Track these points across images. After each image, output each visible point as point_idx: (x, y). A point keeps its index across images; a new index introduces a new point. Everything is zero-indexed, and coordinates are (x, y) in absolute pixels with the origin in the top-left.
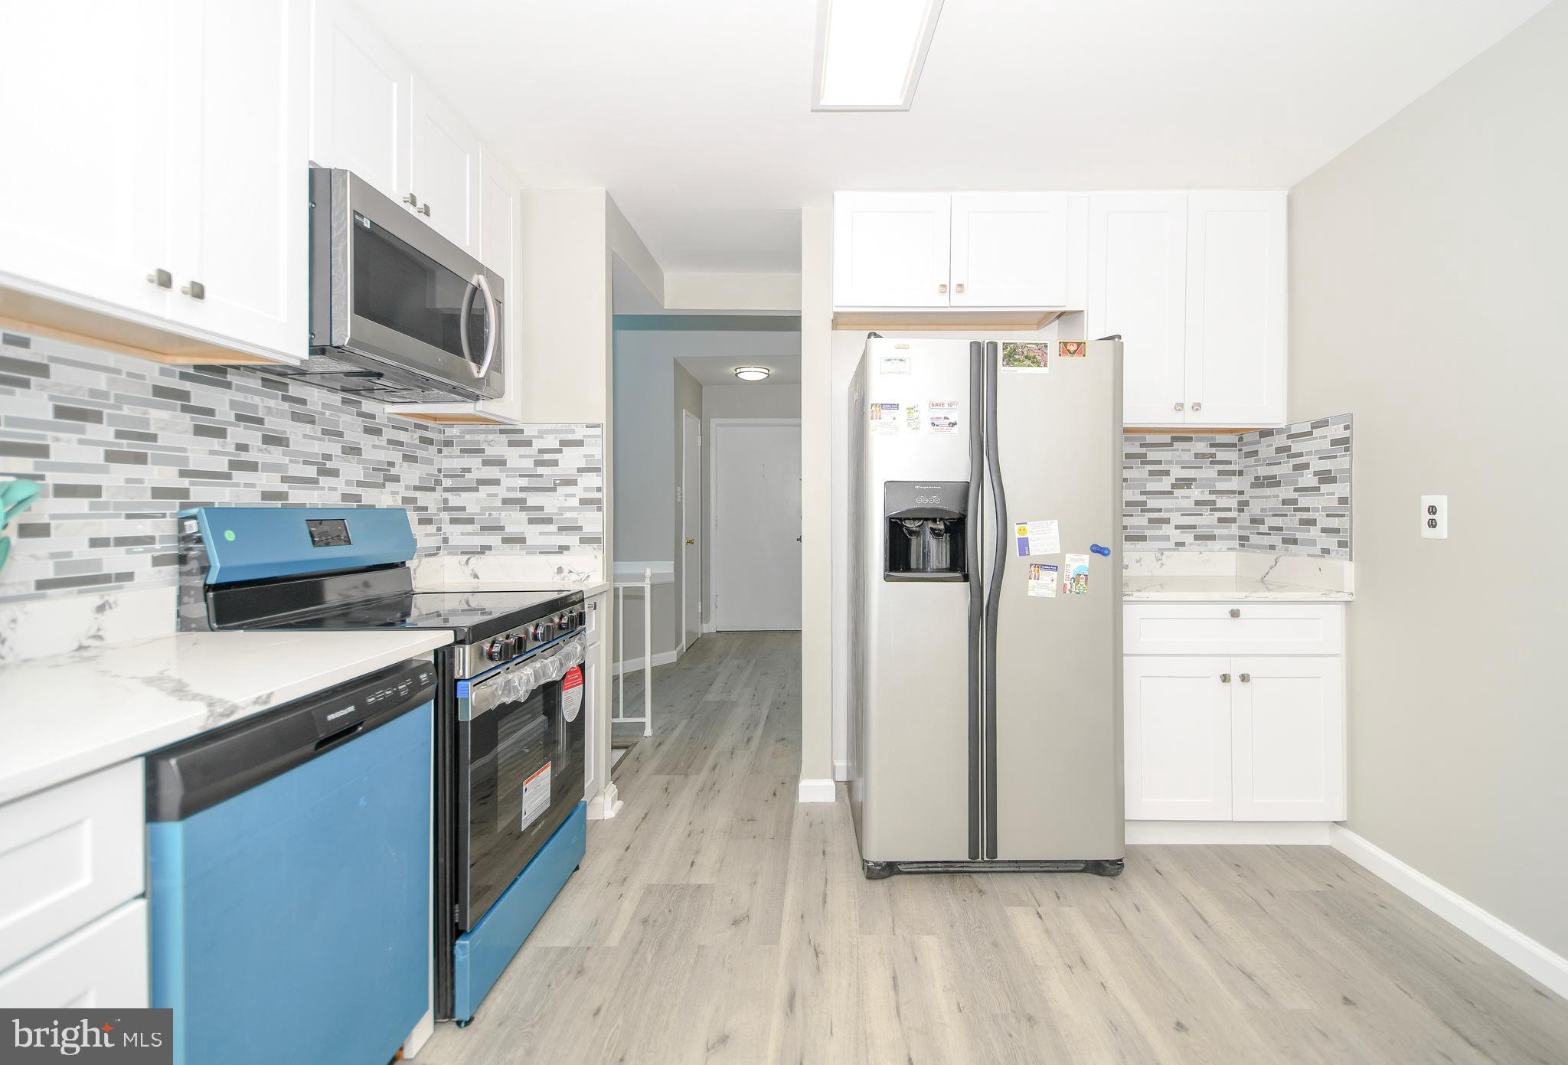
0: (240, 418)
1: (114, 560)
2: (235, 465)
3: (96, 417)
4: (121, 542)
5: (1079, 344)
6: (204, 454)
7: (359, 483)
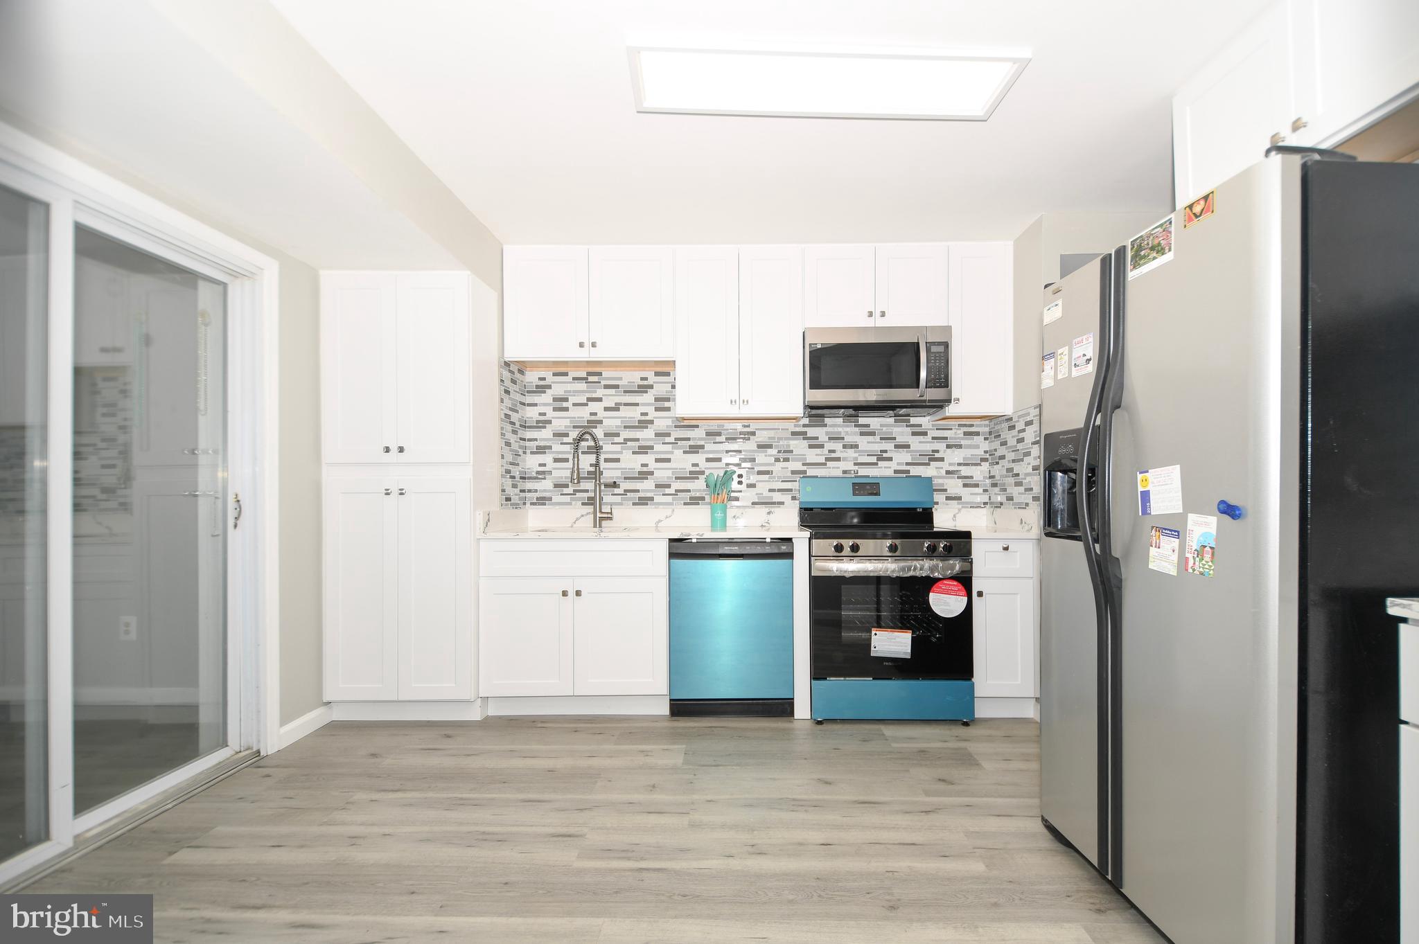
0: (830, 439)
1: (777, 497)
2: (827, 459)
3: (770, 446)
4: (779, 490)
6: (814, 456)
7: (907, 464)
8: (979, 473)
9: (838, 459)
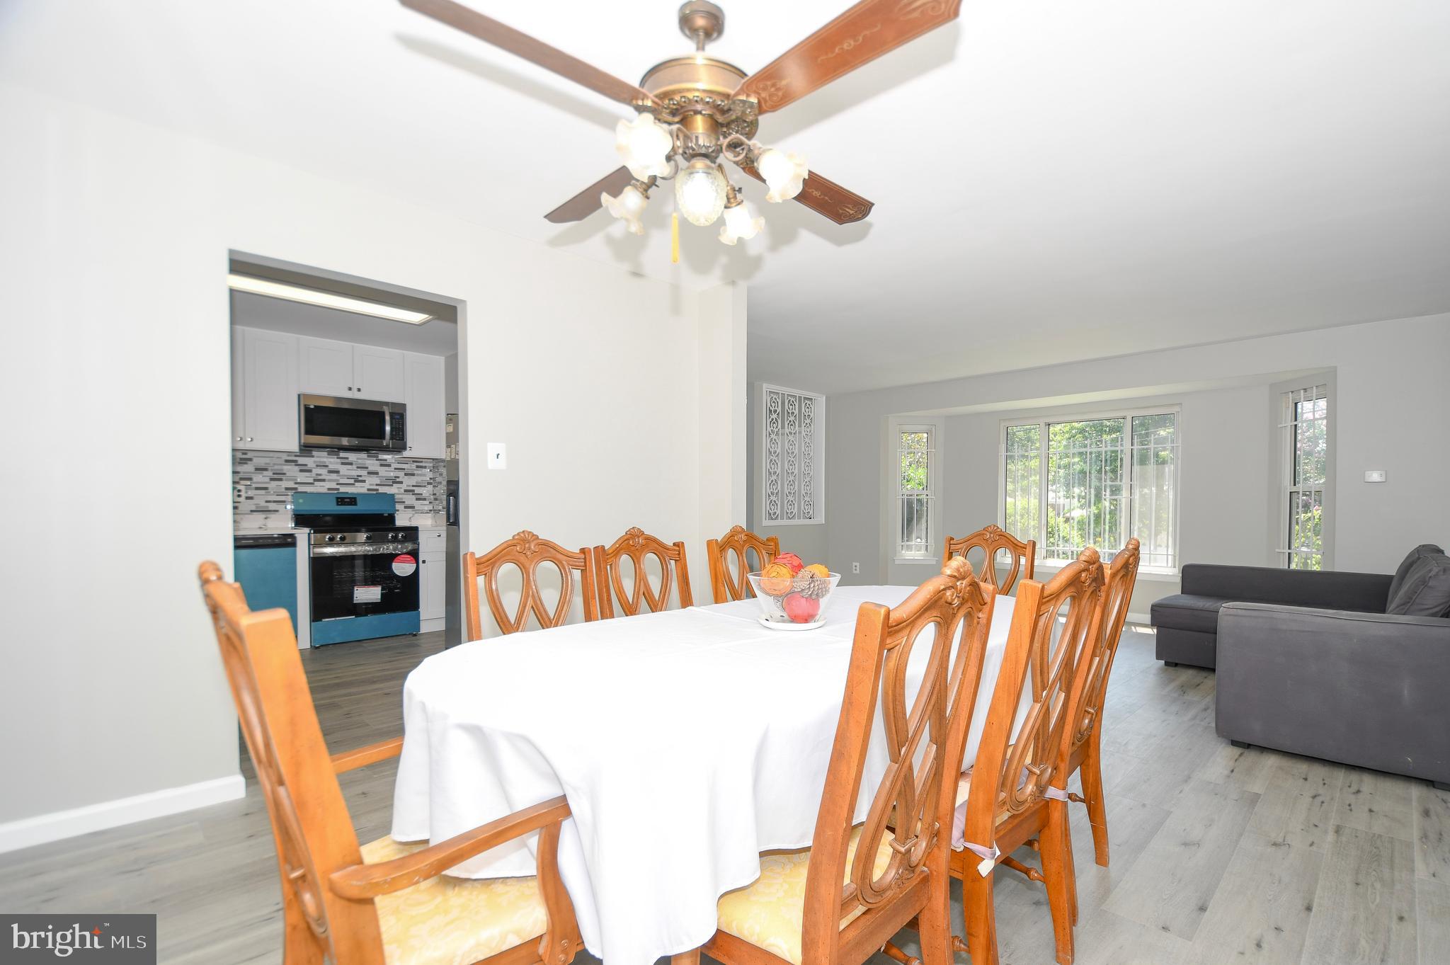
0: (317, 466)
1: (272, 506)
2: (315, 480)
3: (266, 470)
4: (275, 502)
6: (302, 477)
7: (377, 485)
8: (426, 491)
9: (324, 480)
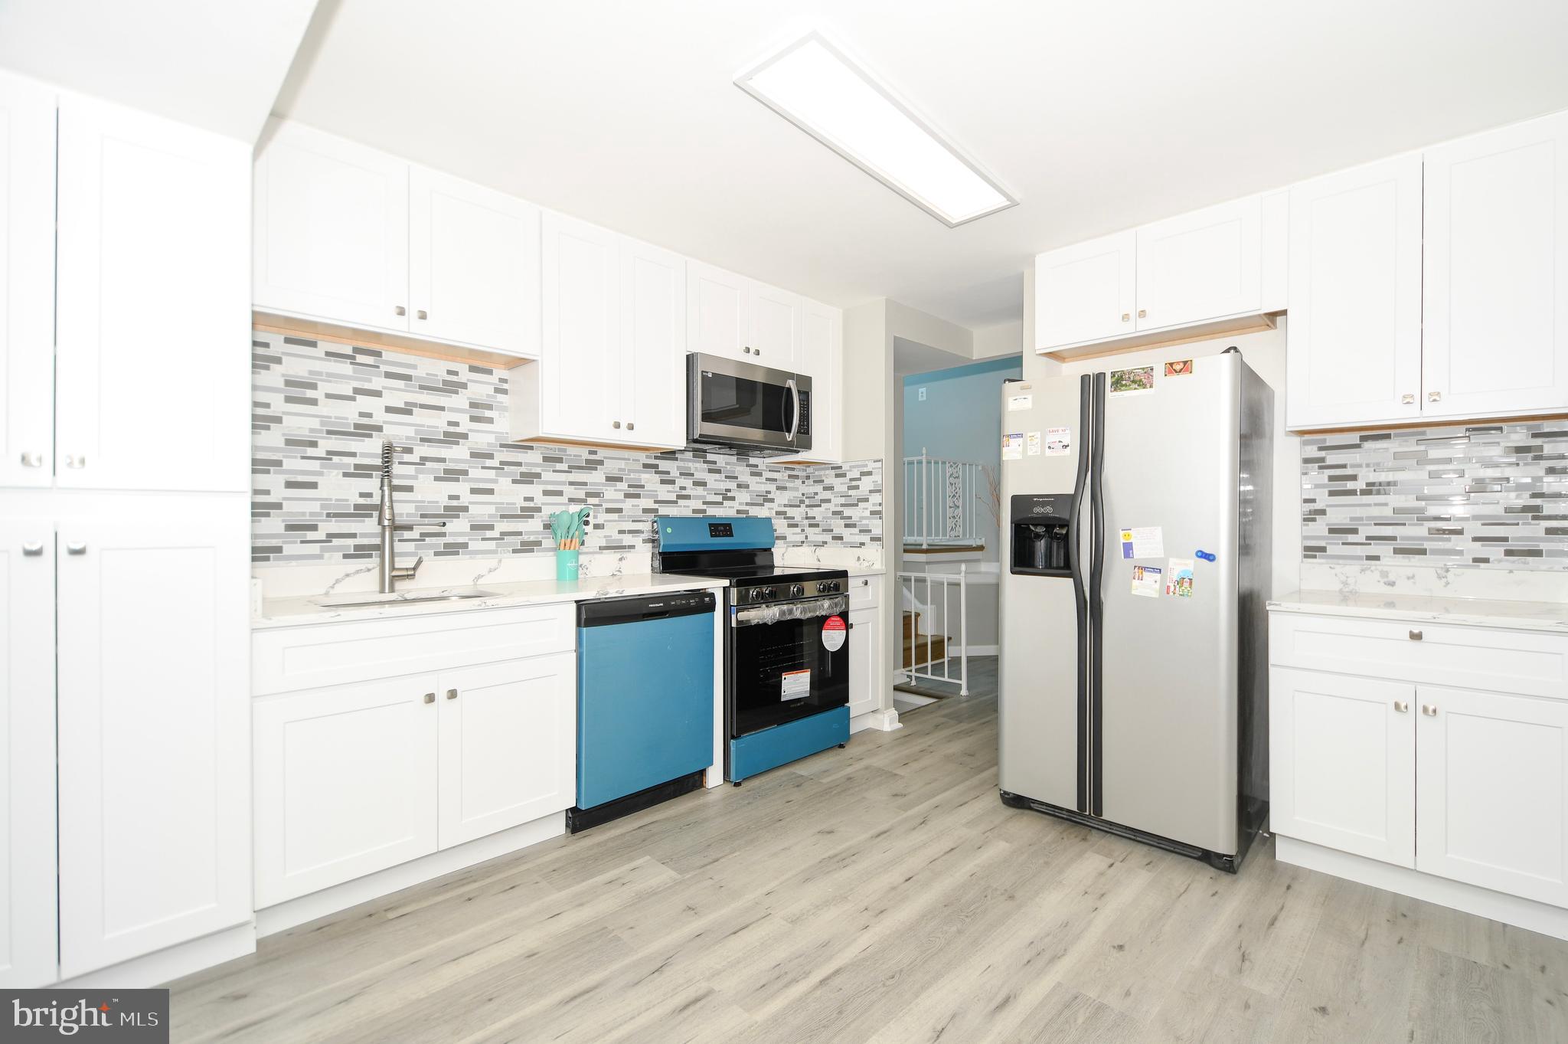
0: (681, 474)
1: (627, 540)
2: (679, 497)
3: (620, 479)
4: (630, 532)
5: (1185, 363)
6: (666, 492)
7: (747, 504)
8: (797, 513)
9: (687, 497)
